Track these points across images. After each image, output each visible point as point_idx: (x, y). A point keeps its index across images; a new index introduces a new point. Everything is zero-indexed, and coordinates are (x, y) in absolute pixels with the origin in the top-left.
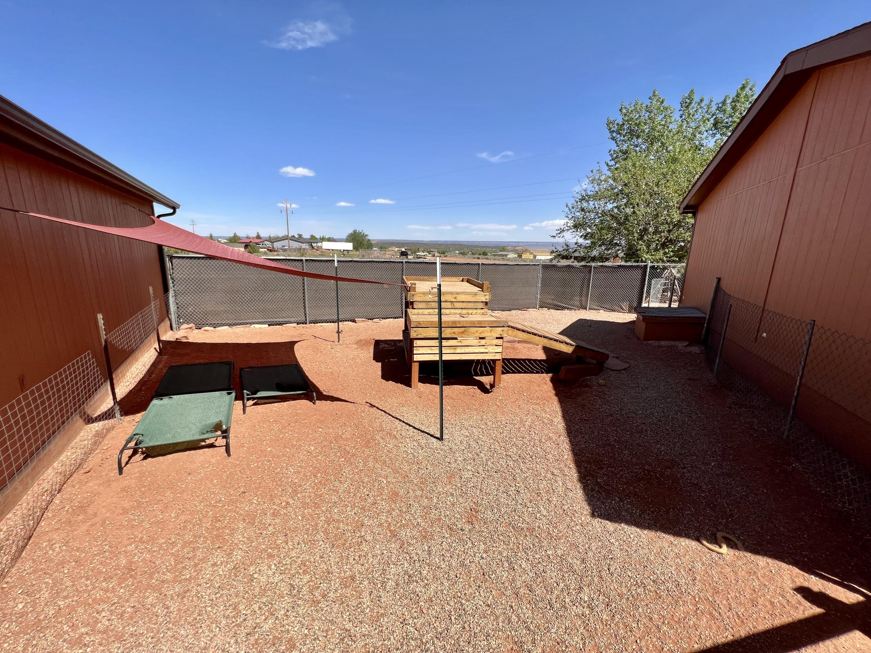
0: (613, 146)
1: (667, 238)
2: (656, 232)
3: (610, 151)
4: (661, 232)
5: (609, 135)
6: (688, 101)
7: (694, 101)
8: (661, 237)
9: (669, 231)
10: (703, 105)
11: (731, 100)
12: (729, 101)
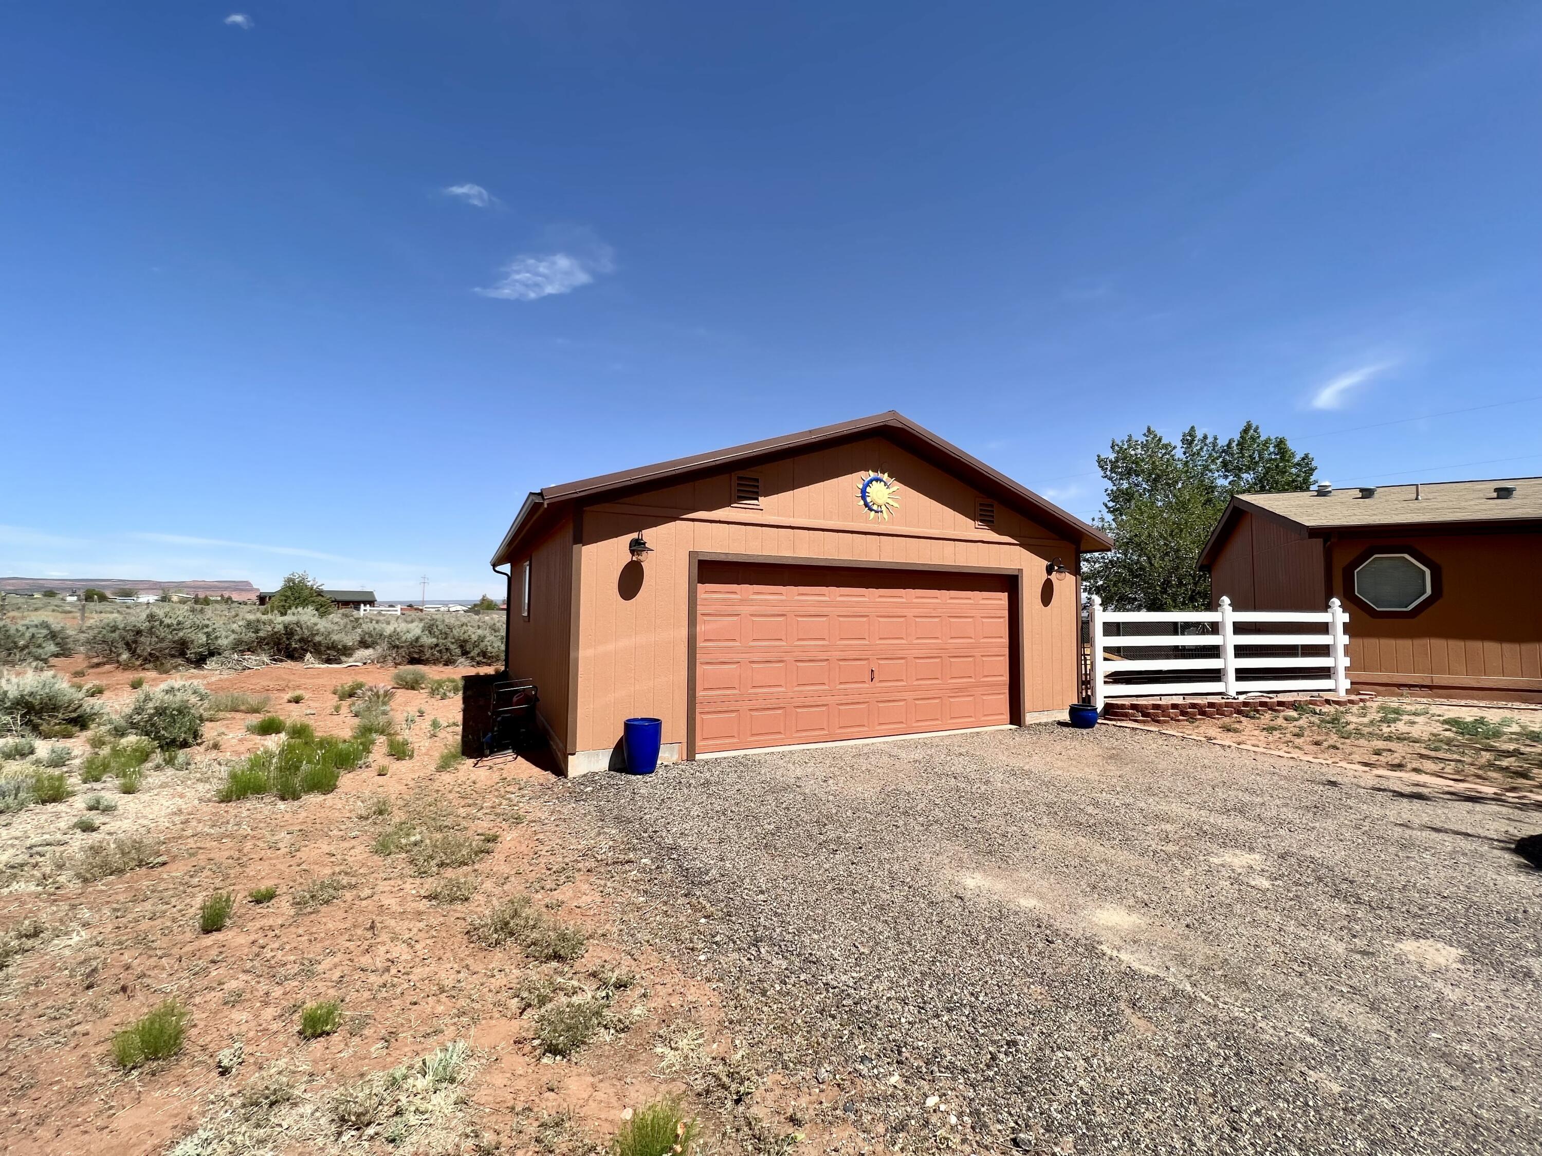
0: (1110, 485)
1: (1194, 591)
2: (1180, 584)
3: (1106, 490)
4: (1185, 585)
5: (1102, 473)
6: (1189, 438)
7: (1197, 439)
8: (1187, 590)
9: (1195, 584)
10: (1208, 441)
11: (1236, 443)
12: (1234, 444)
